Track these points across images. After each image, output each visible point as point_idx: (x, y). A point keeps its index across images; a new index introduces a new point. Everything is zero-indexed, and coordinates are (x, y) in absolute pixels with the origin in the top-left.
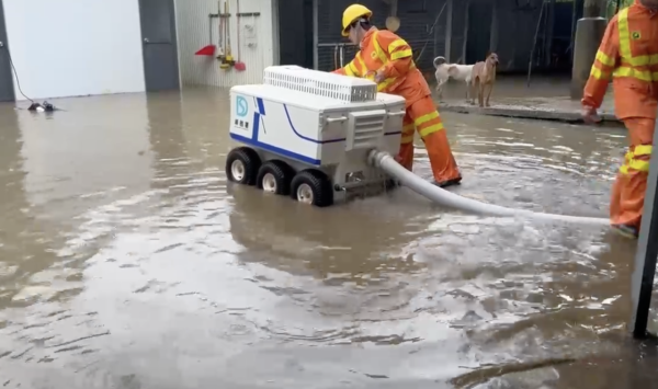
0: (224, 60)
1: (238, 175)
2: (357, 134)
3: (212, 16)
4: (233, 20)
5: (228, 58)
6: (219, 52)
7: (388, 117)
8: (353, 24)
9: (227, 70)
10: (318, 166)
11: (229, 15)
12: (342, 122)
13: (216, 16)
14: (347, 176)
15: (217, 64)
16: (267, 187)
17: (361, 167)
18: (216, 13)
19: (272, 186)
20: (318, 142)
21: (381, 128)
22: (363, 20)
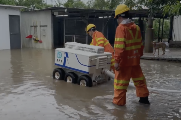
0: (35, 40)
1: (57, 77)
2: (100, 64)
3: (31, 26)
4: (38, 27)
5: (37, 39)
6: (34, 37)
7: (108, 58)
8: (90, 30)
9: (36, 42)
10: (88, 74)
11: (37, 26)
12: (95, 60)
13: (33, 26)
14: (96, 77)
15: (33, 41)
16: (68, 81)
17: (100, 74)
18: (33, 25)
19: (70, 80)
20: (89, 66)
21: (106, 62)
22: (93, 29)
